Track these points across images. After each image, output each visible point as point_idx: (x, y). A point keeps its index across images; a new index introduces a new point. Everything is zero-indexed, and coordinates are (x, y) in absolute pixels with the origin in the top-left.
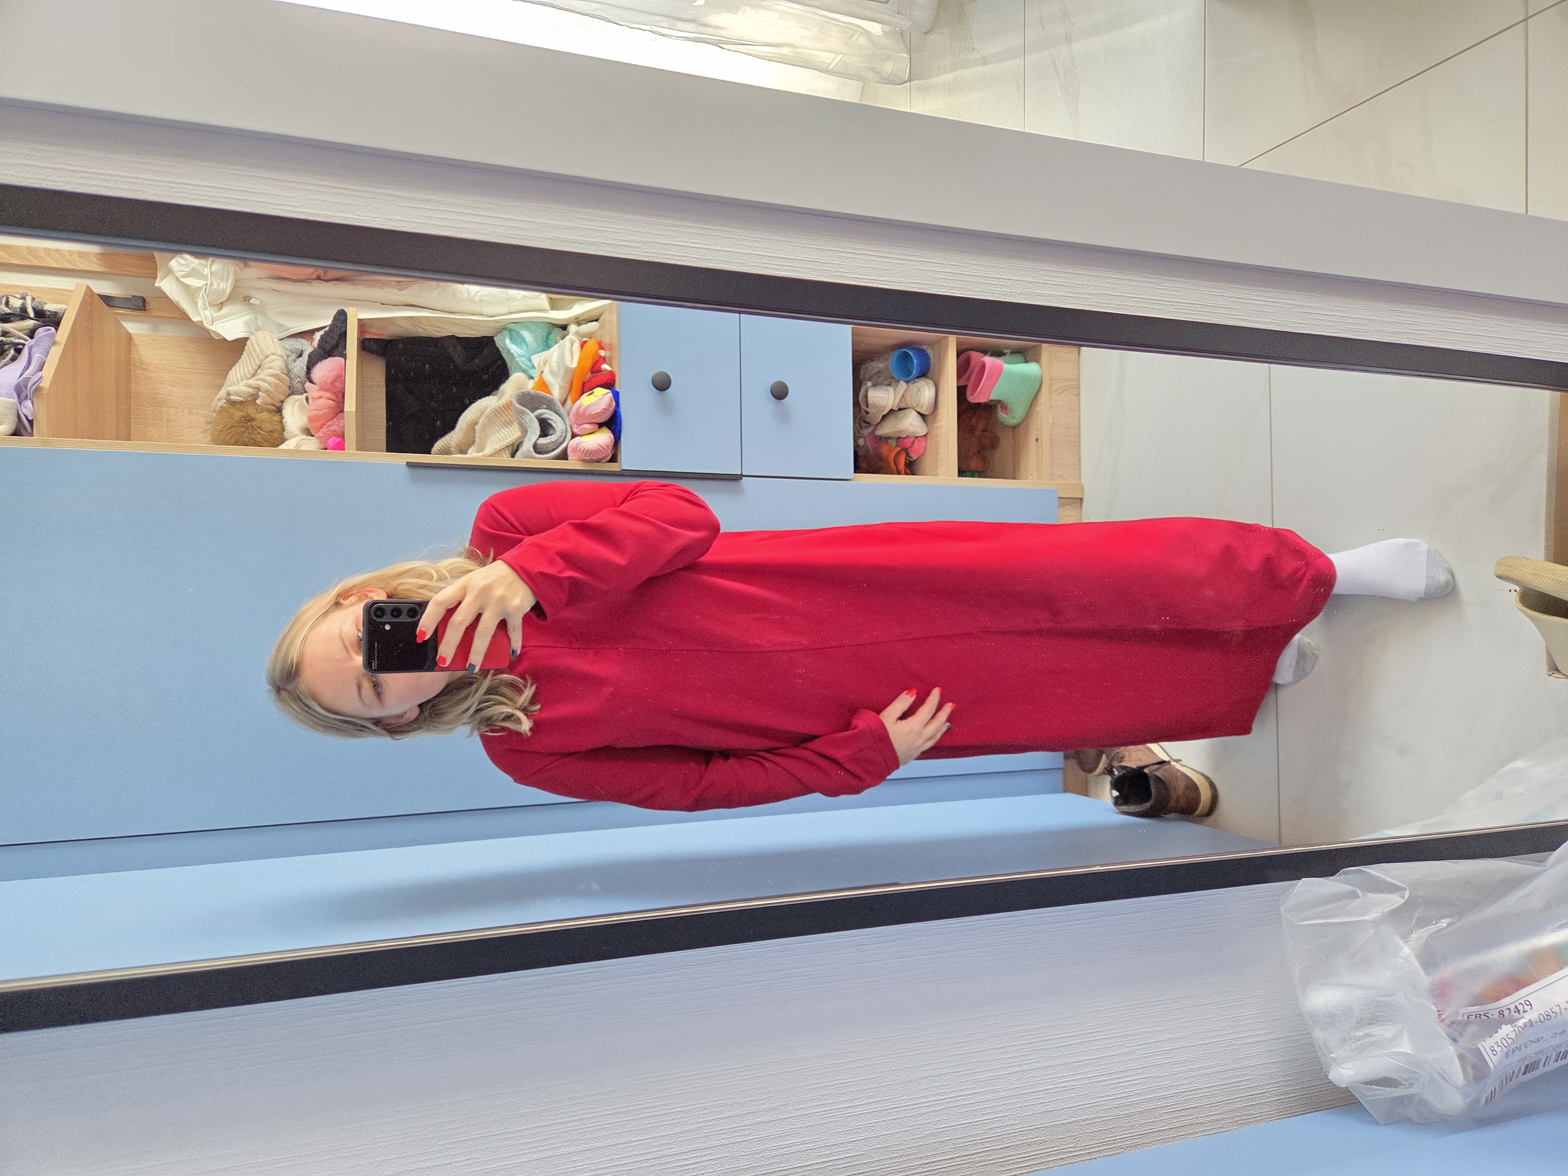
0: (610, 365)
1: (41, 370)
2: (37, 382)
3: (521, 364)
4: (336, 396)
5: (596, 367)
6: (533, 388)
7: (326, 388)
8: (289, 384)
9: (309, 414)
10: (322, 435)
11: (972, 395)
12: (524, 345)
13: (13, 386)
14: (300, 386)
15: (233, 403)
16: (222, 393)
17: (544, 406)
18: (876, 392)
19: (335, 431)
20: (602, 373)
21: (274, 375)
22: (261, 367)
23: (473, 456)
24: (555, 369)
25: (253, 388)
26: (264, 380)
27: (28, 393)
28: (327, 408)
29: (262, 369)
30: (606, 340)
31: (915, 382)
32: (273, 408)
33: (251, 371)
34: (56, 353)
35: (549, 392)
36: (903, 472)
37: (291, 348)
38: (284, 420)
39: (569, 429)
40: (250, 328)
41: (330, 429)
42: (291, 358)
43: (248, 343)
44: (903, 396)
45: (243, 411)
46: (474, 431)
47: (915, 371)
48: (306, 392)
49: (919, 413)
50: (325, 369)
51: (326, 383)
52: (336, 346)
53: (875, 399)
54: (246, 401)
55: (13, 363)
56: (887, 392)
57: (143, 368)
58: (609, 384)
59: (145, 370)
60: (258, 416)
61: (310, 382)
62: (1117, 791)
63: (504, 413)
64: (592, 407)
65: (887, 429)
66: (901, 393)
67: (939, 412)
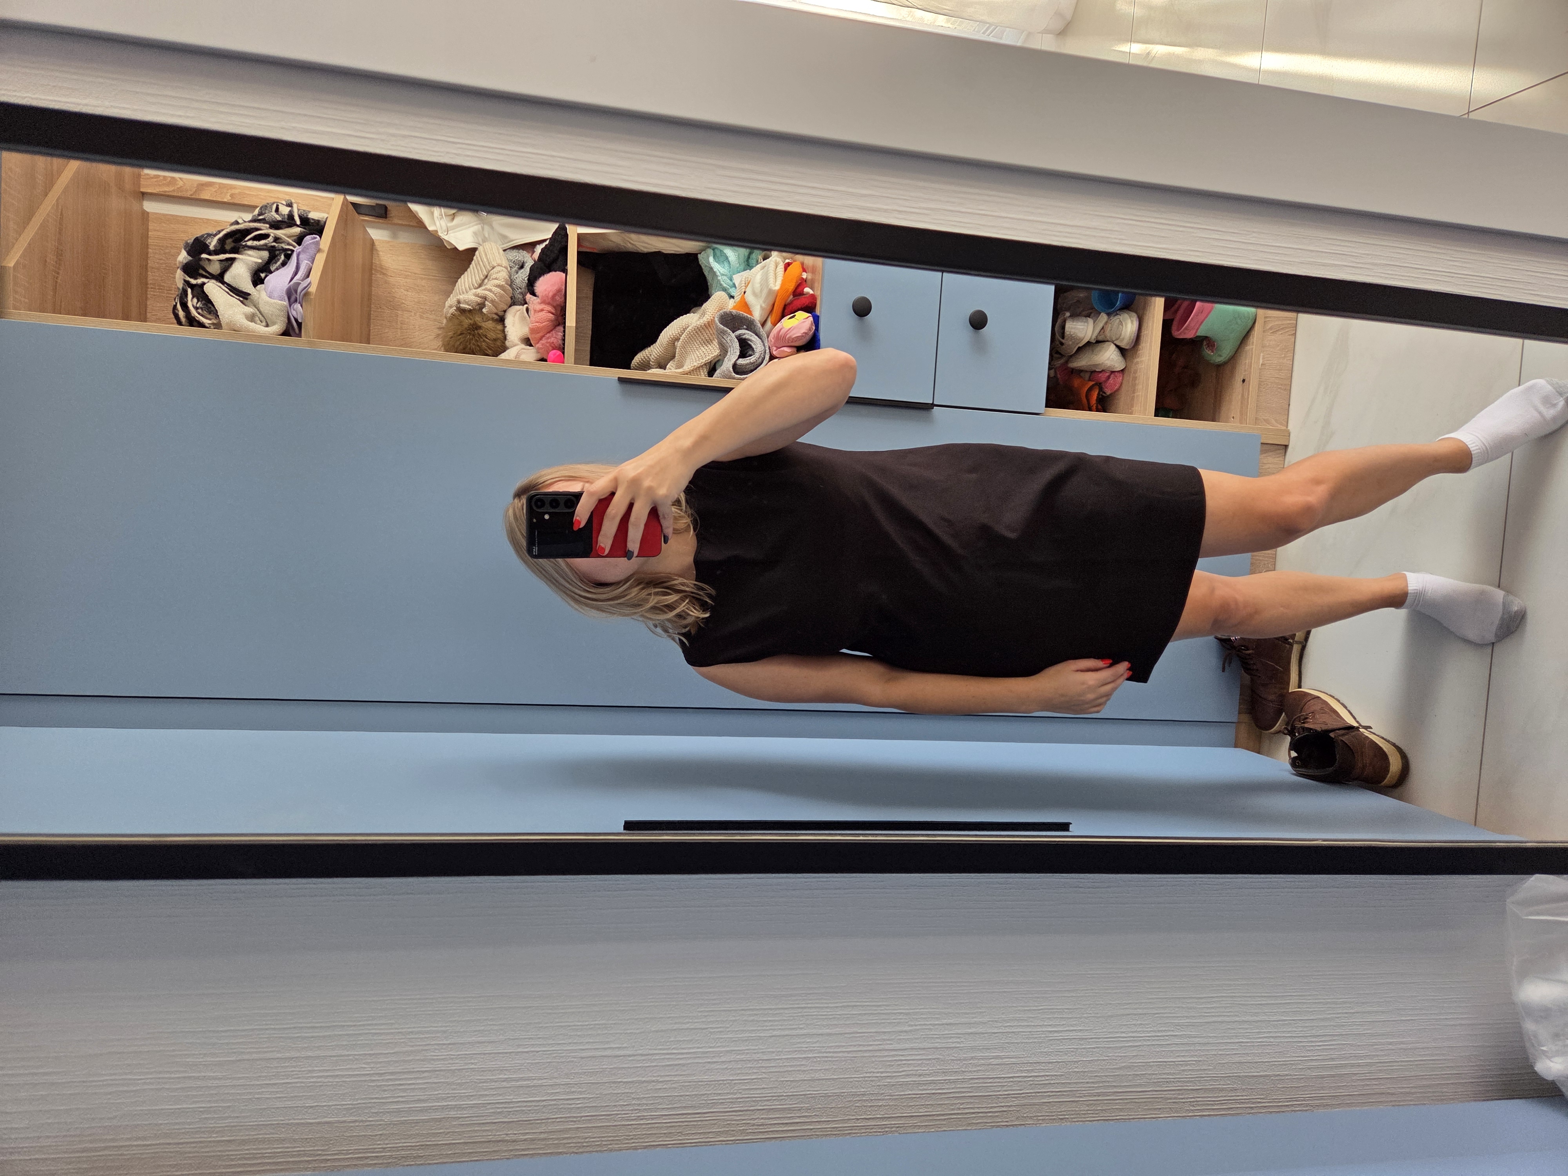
0: (812, 288)
1: (308, 276)
2: (305, 286)
3: (722, 282)
4: (556, 310)
5: (799, 290)
6: (734, 308)
7: (547, 301)
8: (511, 295)
9: (531, 325)
10: (542, 346)
11: (1178, 331)
12: (726, 264)
13: (284, 290)
14: (521, 297)
15: (462, 311)
16: (452, 300)
17: (745, 327)
18: (1074, 323)
19: (553, 343)
20: (805, 296)
21: (499, 285)
22: (488, 277)
23: (671, 373)
24: (758, 290)
25: (480, 298)
26: (490, 291)
27: (298, 297)
28: (548, 321)
29: (489, 280)
30: (808, 263)
31: (1117, 314)
32: (496, 317)
33: (479, 280)
34: (320, 260)
35: (750, 313)
36: (1094, 407)
37: (514, 260)
38: (506, 330)
39: (768, 351)
40: (478, 239)
41: (549, 340)
42: (513, 270)
43: (477, 253)
44: (1103, 328)
45: (471, 319)
46: (674, 347)
47: (1118, 303)
48: (526, 303)
49: (1117, 346)
50: (547, 283)
51: (548, 297)
52: (555, 260)
53: (1073, 330)
54: (474, 309)
55: (283, 268)
56: (1086, 324)
57: (382, 272)
58: (810, 308)
59: (384, 274)
60: (483, 324)
61: (531, 294)
62: (1295, 752)
63: (705, 331)
64: (792, 330)
65: (1082, 362)
66: (1101, 325)
67: (1140, 347)
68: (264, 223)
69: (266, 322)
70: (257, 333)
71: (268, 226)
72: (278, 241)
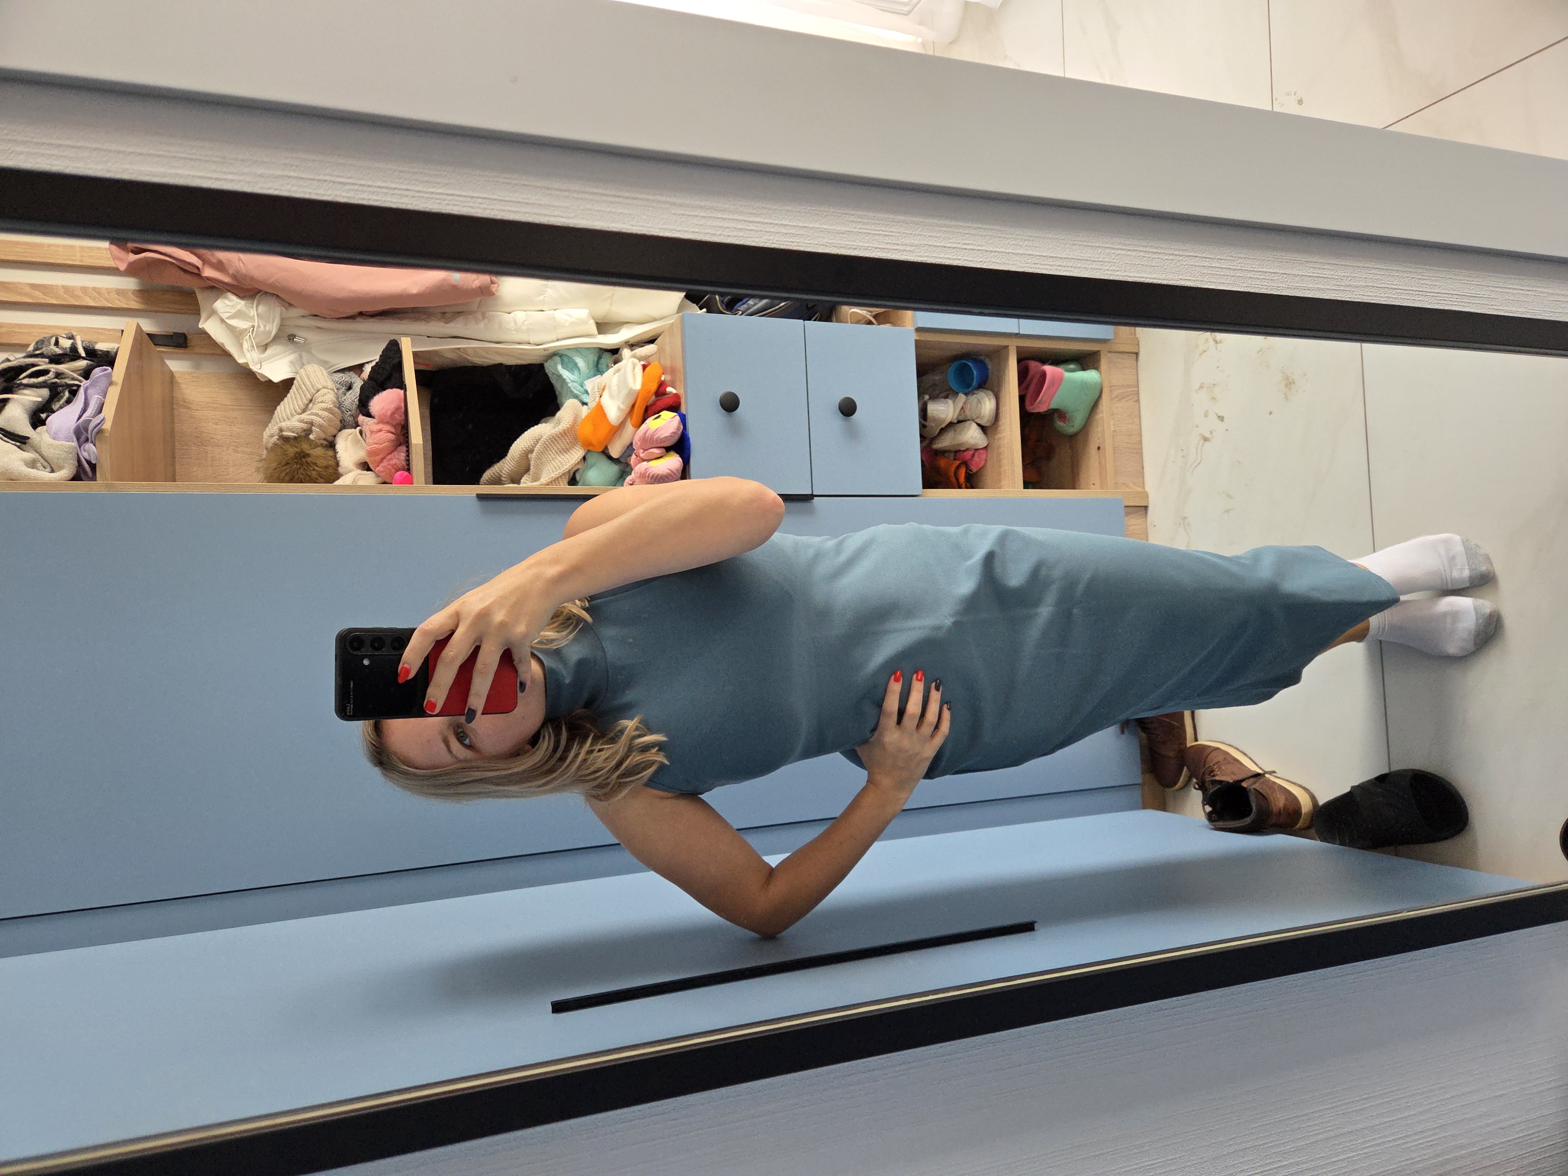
0: (674, 388)
1: (102, 412)
3: (573, 389)
4: (396, 429)
5: (661, 390)
7: (385, 421)
8: (340, 418)
9: (368, 448)
10: (382, 469)
11: (1032, 405)
12: (575, 371)
13: (72, 429)
14: (351, 419)
15: (286, 439)
16: (272, 430)
18: (936, 405)
19: (396, 464)
20: (666, 396)
21: (325, 409)
22: (313, 402)
23: (527, 485)
24: (615, 393)
25: (306, 423)
26: (317, 415)
27: (90, 436)
28: (388, 441)
29: (314, 404)
30: (666, 364)
31: (974, 394)
32: (325, 443)
33: (302, 405)
34: (114, 394)
36: (964, 485)
37: (340, 381)
38: (338, 455)
40: (294, 369)
42: (341, 392)
43: (295, 383)
44: (963, 407)
45: (297, 447)
46: (528, 460)
47: (975, 382)
48: (359, 426)
49: (979, 425)
50: (382, 402)
51: (385, 415)
52: (389, 378)
53: (935, 412)
54: (300, 436)
55: (68, 406)
56: (946, 405)
57: (185, 406)
58: (674, 407)
59: (188, 408)
60: (311, 452)
61: (363, 415)
63: (561, 440)
64: (661, 430)
65: (945, 442)
66: (960, 405)
67: (1000, 423)
68: (42, 358)
69: (51, 467)
70: (40, 480)
71: (47, 360)
72: (60, 377)
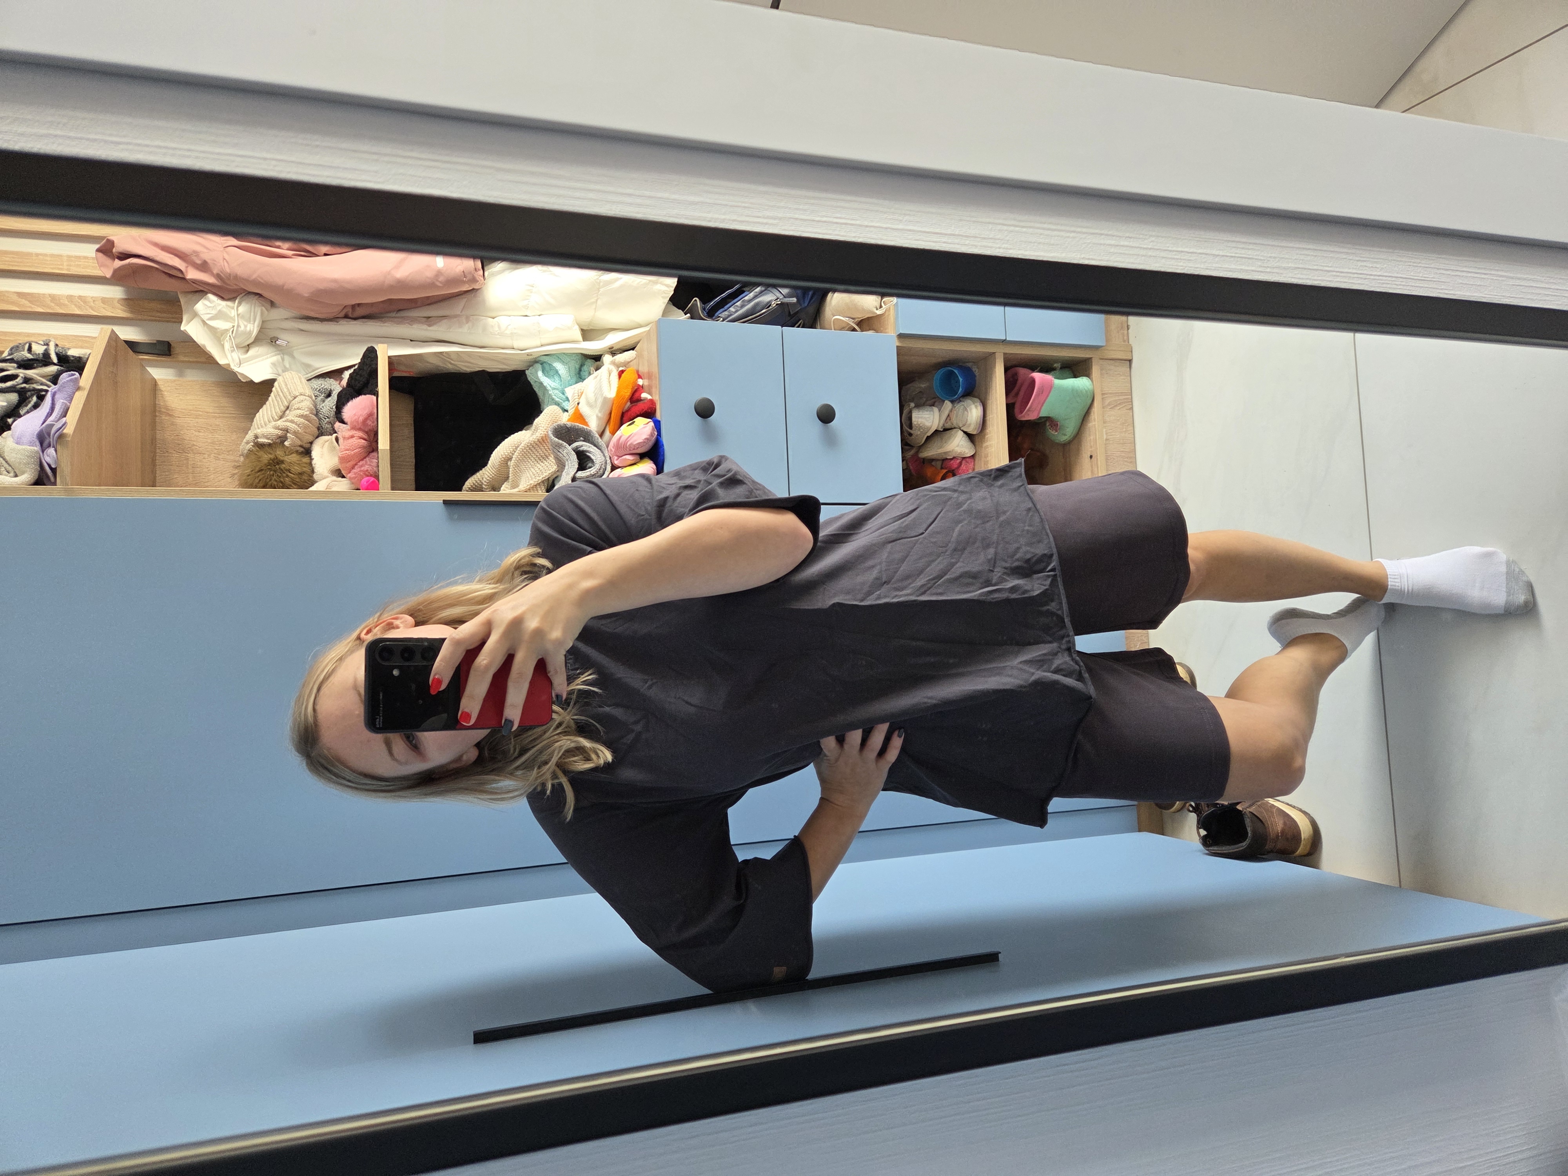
0: (650, 393)
1: (65, 416)
2: (61, 428)
3: (554, 397)
4: (368, 436)
5: (636, 396)
6: (569, 420)
7: (357, 427)
8: (317, 425)
9: (341, 455)
10: (354, 476)
11: (1022, 412)
12: (556, 378)
13: (35, 434)
14: (329, 426)
15: (261, 446)
16: (250, 436)
17: (581, 438)
18: (924, 413)
19: (367, 470)
20: (642, 402)
21: (302, 415)
22: (290, 408)
23: (507, 492)
24: (592, 401)
25: (281, 430)
26: (292, 422)
27: (51, 440)
28: (360, 448)
29: (290, 411)
30: (643, 369)
31: (960, 401)
32: (302, 449)
33: (279, 412)
34: (80, 398)
35: (586, 424)
37: (319, 388)
38: (314, 462)
39: (609, 461)
40: (277, 370)
41: (362, 469)
42: (319, 399)
43: (276, 384)
44: (949, 415)
45: (271, 454)
46: (508, 468)
47: (961, 390)
48: (336, 433)
49: (965, 433)
50: (356, 408)
51: (358, 421)
52: (367, 384)
53: (920, 420)
54: (275, 443)
55: (36, 411)
56: (932, 413)
57: (168, 414)
58: (649, 413)
59: (170, 416)
60: (286, 459)
61: (340, 422)
62: (1205, 830)
63: (539, 447)
64: (633, 437)
65: (932, 451)
66: (946, 412)
67: (987, 431)
68: (11, 363)
69: (15, 472)
71: (15, 365)
72: (30, 382)
